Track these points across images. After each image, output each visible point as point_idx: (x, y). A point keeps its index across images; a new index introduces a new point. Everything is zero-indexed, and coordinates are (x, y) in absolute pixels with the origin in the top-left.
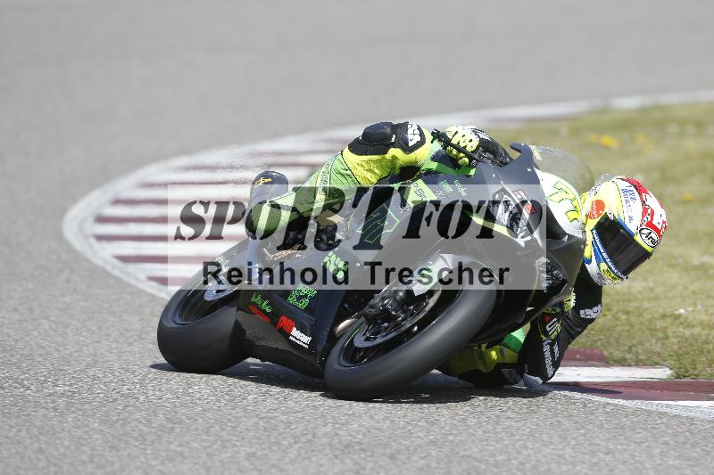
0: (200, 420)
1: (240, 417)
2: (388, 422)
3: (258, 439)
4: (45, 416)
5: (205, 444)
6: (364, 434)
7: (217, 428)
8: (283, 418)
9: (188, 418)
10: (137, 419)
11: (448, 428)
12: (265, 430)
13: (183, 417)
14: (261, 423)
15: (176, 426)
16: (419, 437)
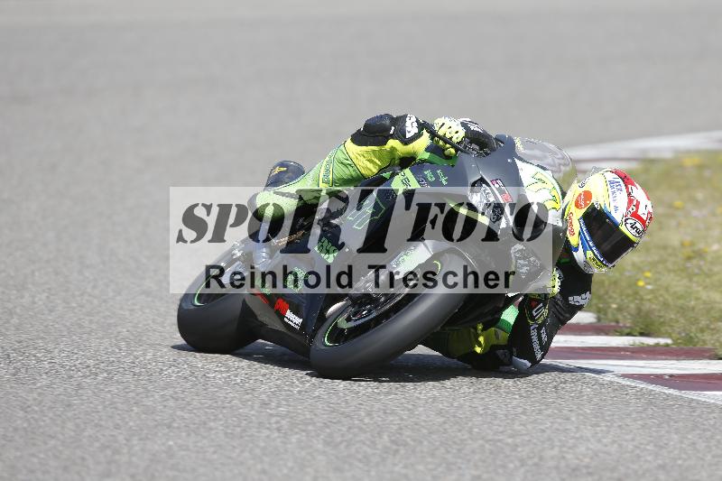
0: (425, 443)
1: (465, 440)
2: (616, 445)
3: (484, 461)
4: (268, 437)
5: (430, 467)
6: (592, 458)
7: (442, 450)
8: (510, 441)
9: (414, 441)
10: (361, 441)
11: (676, 452)
12: (491, 452)
13: (408, 440)
14: (487, 446)
15: (401, 447)
16: (646, 461)
